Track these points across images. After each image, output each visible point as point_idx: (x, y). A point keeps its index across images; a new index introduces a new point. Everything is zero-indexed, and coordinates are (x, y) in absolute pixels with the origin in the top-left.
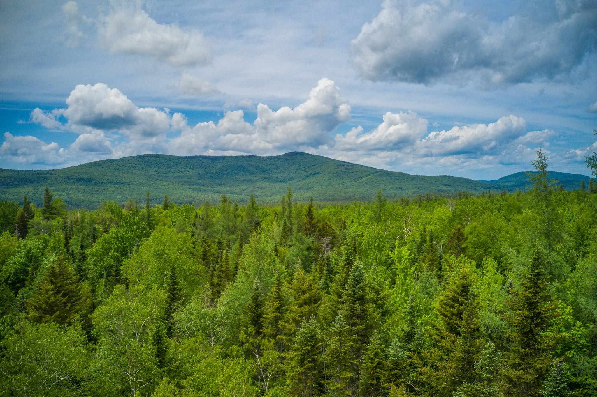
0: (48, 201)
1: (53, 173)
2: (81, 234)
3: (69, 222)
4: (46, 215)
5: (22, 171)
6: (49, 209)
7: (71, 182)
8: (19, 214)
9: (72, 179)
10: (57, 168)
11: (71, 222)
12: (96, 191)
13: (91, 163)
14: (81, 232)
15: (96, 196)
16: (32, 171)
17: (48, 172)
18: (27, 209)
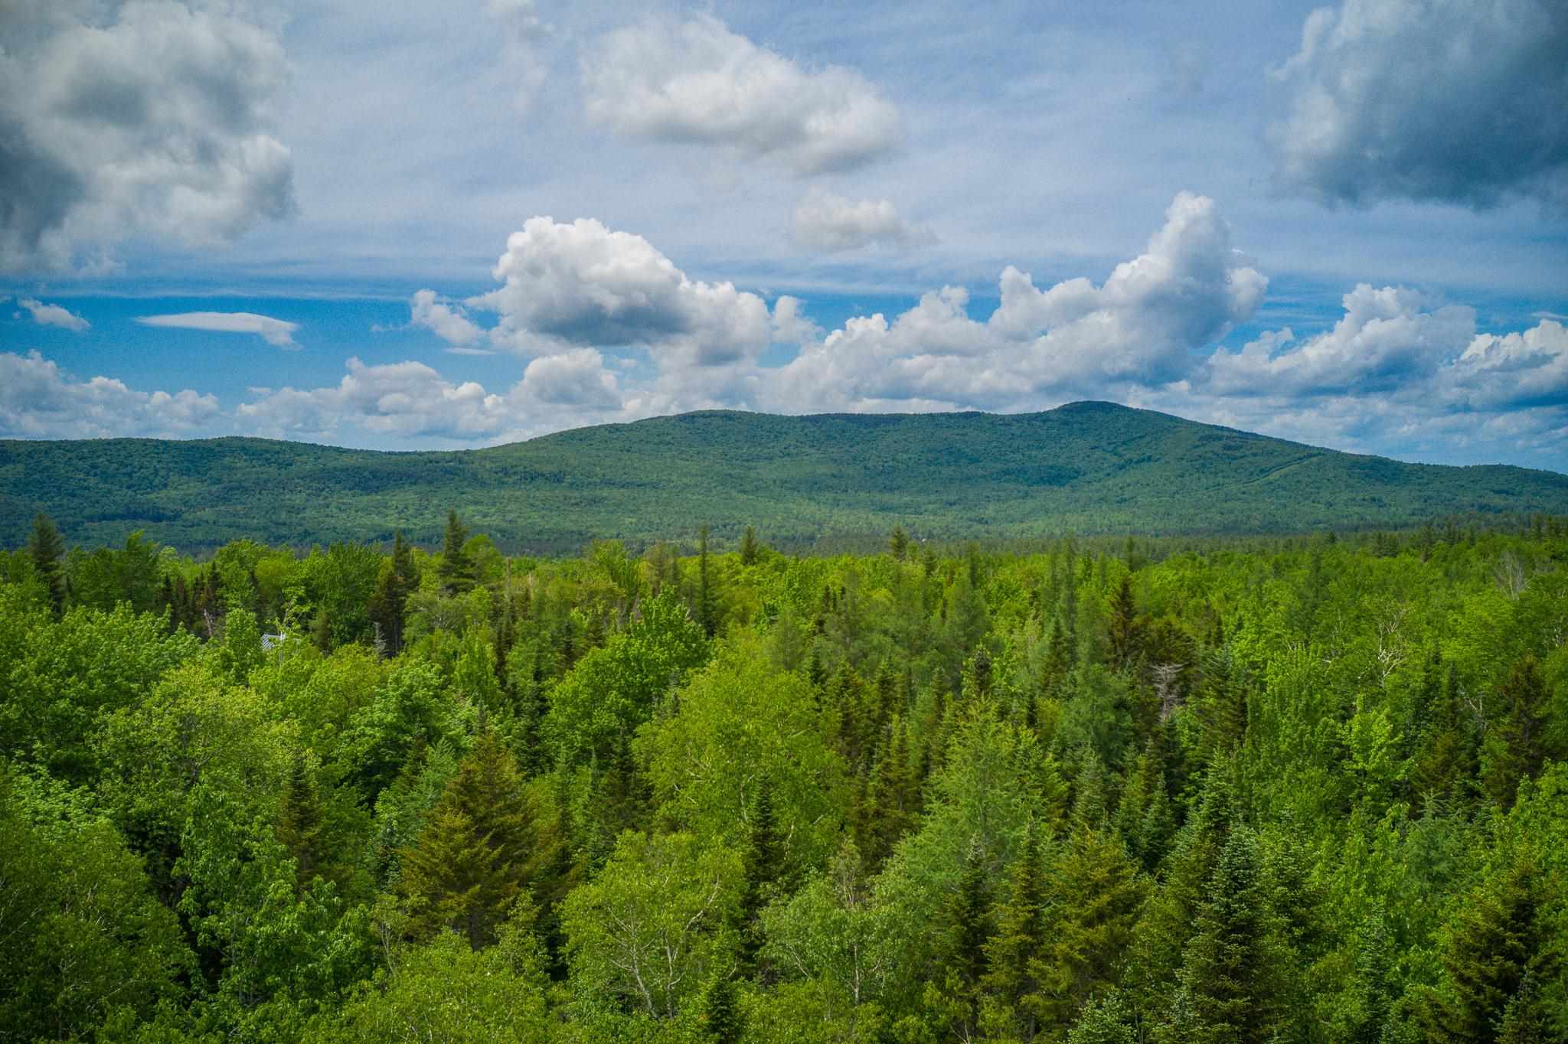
0: (455, 544)
1: (466, 458)
2: (537, 640)
3: (507, 598)
4: (451, 580)
5: (389, 453)
6: (457, 563)
7: (511, 481)
8: (382, 576)
9: (515, 473)
10: (476, 446)
11: (512, 601)
12: (573, 505)
13: (561, 434)
14: (537, 635)
15: (573, 517)
16: (415, 453)
17: (457, 456)
18: (403, 563)
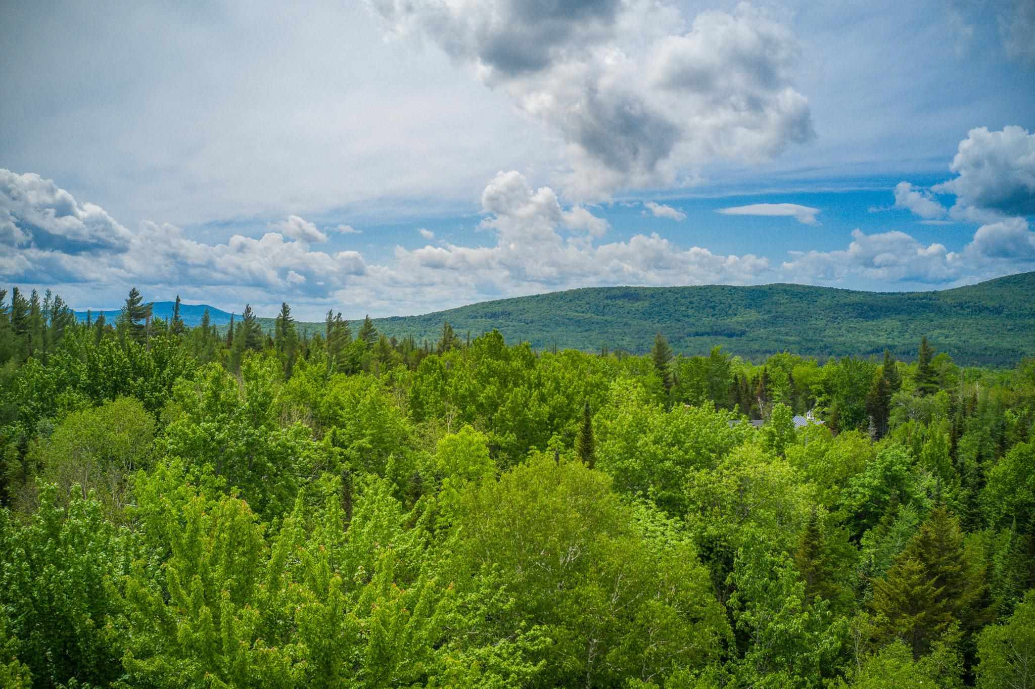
0: (926, 360)
1: (934, 297)
2: (980, 433)
3: (960, 399)
4: (922, 385)
5: (882, 293)
6: (927, 373)
7: (965, 312)
8: (876, 380)
9: (968, 307)
10: (941, 288)
11: (964, 401)
12: (1009, 330)
13: (1001, 279)
14: (980, 429)
15: (1008, 339)
16: (899, 293)
17: (926, 295)
18: (889, 371)
